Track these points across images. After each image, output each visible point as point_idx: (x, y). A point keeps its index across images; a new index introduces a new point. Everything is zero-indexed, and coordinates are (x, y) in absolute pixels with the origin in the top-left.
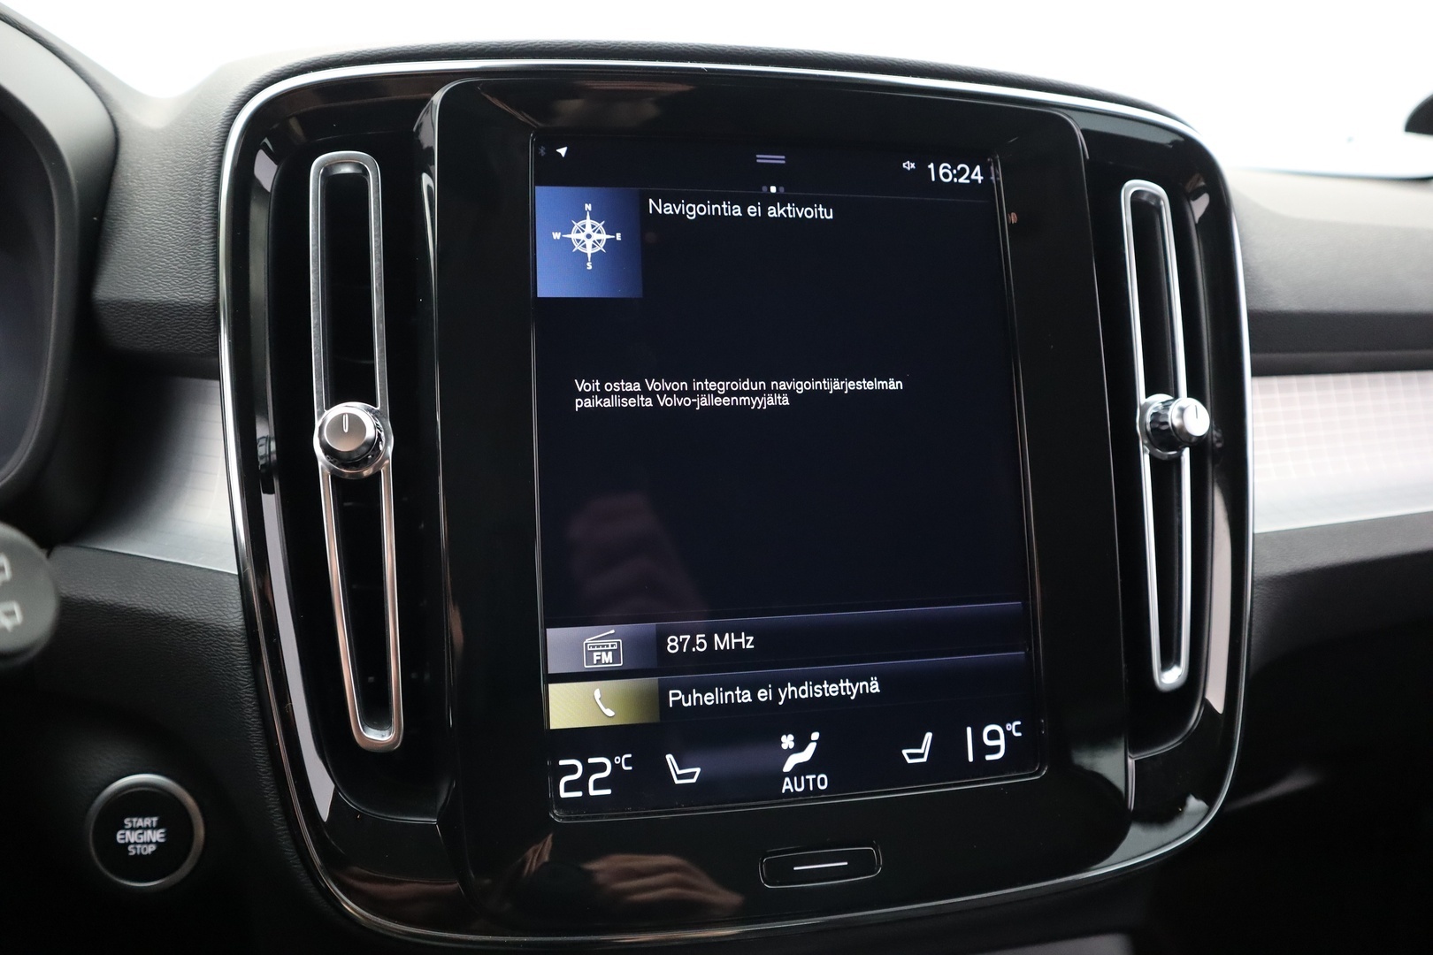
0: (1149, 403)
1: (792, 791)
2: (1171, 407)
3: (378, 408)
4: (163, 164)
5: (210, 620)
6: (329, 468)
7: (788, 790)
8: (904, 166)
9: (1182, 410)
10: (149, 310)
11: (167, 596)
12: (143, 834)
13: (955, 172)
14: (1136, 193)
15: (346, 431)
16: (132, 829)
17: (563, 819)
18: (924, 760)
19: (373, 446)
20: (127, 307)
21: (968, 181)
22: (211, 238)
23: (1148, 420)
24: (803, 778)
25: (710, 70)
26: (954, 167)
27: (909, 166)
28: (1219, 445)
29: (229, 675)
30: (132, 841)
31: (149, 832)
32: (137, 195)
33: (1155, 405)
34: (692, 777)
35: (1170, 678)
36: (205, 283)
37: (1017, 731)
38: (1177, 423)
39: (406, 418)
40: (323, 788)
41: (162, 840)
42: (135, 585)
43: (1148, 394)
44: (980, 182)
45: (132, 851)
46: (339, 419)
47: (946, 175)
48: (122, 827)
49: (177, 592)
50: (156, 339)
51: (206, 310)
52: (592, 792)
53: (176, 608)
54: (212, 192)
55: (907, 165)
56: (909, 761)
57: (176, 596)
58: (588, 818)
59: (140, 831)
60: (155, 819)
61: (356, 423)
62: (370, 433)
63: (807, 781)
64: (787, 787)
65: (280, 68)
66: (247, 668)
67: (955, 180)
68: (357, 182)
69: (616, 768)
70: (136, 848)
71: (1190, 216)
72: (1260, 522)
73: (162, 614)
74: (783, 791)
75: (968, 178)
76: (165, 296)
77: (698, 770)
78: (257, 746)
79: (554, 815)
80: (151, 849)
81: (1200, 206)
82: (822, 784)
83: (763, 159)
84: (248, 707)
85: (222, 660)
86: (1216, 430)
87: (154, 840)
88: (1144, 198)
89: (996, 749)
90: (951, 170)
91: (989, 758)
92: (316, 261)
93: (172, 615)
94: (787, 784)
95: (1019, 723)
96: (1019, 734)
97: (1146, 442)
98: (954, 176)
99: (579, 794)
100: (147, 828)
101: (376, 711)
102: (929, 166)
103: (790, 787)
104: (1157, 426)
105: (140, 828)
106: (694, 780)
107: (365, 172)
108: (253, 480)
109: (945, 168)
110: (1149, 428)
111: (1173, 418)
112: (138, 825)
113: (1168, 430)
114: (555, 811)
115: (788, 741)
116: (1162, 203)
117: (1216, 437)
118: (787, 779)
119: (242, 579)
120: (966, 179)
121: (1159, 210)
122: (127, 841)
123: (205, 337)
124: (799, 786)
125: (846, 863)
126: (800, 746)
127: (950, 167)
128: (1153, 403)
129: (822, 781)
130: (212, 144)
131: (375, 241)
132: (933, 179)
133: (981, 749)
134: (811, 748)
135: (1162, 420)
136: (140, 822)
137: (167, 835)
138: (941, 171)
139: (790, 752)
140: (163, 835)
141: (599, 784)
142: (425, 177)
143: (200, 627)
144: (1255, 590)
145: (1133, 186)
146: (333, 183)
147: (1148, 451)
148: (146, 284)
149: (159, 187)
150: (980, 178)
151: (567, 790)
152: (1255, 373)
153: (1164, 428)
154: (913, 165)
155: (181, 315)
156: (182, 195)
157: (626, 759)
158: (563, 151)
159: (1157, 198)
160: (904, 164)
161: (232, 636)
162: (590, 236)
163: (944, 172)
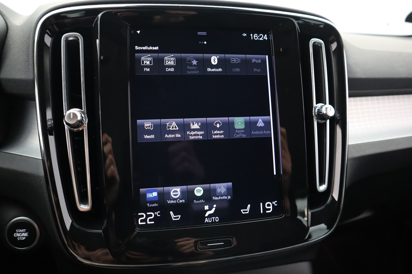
0: (317, 106)
1: (208, 222)
2: (323, 108)
3: (83, 110)
4: (19, 37)
5: (35, 173)
6: (68, 128)
7: (207, 222)
8: (243, 35)
9: (326, 108)
10: (15, 81)
11: (23, 166)
12: (21, 234)
13: (259, 36)
14: (314, 43)
15: (72, 118)
16: (18, 233)
17: (139, 230)
18: (248, 212)
19: (81, 123)
20: (9, 80)
21: (263, 39)
22: (32, 60)
23: (316, 111)
24: (211, 218)
25: (182, 6)
26: (258, 35)
27: (245, 35)
28: (339, 118)
29: (41, 189)
30: (18, 236)
31: (23, 233)
32: (12, 46)
33: (319, 107)
34: (178, 218)
35: (322, 188)
36: (31, 73)
37: (276, 204)
38: (325, 112)
41: (27, 236)
42: (14, 163)
43: (317, 104)
44: (266, 39)
45: (18, 239)
46: (70, 114)
47: (256, 38)
48: (16, 232)
49: (26, 165)
50: (18, 90)
51: (31, 81)
52: (148, 223)
53: (25, 170)
54: (32, 45)
55: (244, 35)
56: (243, 213)
57: (25, 166)
58: (147, 230)
59: (21, 233)
60: (25, 230)
61: (75, 115)
62: (79, 118)
63: (212, 219)
64: (206, 221)
65: (52, 7)
66: (46, 187)
67: (259, 39)
68: (76, 42)
69: (155, 215)
70: (20, 238)
71: (331, 49)
72: (350, 141)
73: (21, 171)
74: (205, 222)
75: (263, 38)
76: (20, 77)
77: (180, 216)
78: (49, 210)
79: (137, 229)
80: (24, 238)
81: (334, 46)
82: (217, 220)
83: (200, 33)
84: (46, 199)
85: (39, 185)
86: (338, 114)
87: (25, 236)
88: (316, 44)
89: (269, 209)
90: (258, 36)
91: (267, 212)
92: (63, 66)
93: (24, 172)
94: (206, 220)
95: (276, 202)
96: (276, 205)
97: (316, 117)
98: (258, 38)
99: (145, 223)
100: (23, 232)
101: (84, 200)
102: (251, 35)
103: (207, 221)
104: (319, 113)
105: (21, 232)
106: (179, 219)
107: (78, 39)
108: (46, 132)
109: (256, 35)
110: (316, 114)
111: (324, 111)
112: (20, 231)
113: (322, 114)
114: (137, 228)
115: (206, 208)
116: (322, 45)
117: (338, 116)
118: (206, 219)
119: (43, 160)
120: (262, 39)
121: (321, 47)
122: (17, 236)
123: (32, 89)
124: (210, 220)
125: (223, 243)
126: (210, 209)
127: (257, 35)
128: (318, 106)
129: (217, 219)
130: (32, 31)
131: (82, 60)
132: (252, 39)
133: (265, 209)
135: (321, 111)
136: (21, 231)
137: (29, 234)
138: (254, 36)
139: (207, 211)
140: (27, 234)
141: (150, 220)
142: (98, 41)
143: (32, 175)
144: (348, 162)
145: (313, 40)
146: (68, 43)
147: (316, 121)
148: (14, 73)
149: (18, 44)
150: (266, 38)
151: (141, 222)
152: (349, 96)
153: (321, 114)
154: (246, 35)
155: (25, 83)
156: (24, 46)
157: (158, 213)
158: (139, 32)
159: (321, 44)
160: (243, 34)
161: (41, 178)
163: (255, 37)
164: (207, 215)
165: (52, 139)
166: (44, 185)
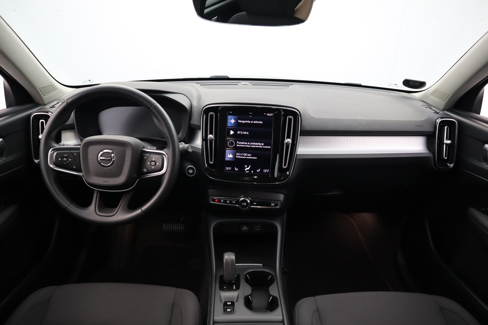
0: (286, 140)
3: (213, 135)
6: (209, 139)
10: (195, 125)
14: (289, 117)
19: (213, 139)
20: (193, 124)
22: (200, 119)
27: (265, 114)
30: (190, 172)
35: (285, 167)
36: (200, 123)
39: (215, 136)
40: (206, 165)
41: (192, 172)
46: (210, 136)
50: (195, 127)
51: (200, 125)
56: (257, 171)
60: (192, 170)
62: (212, 138)
72: (297, 153)
75: (271, 115)
78: (202, 162)
79: (225, 171)
83: (250, 113)
93: (196, 151)
101: (211, 161)
102: (267, 114)
107: (213, 114)
108: (203, 140)
112: (190, 170)
115: (246, 166)
116: (292, 118)
119: (202, 149)
123: (200, 127)
125: (249, 178)
126: (247, 167)
130: (201, 111)
134: (249, 168)
139: (246, 168)
141: (230, 168)
142: (219, 114)
143: (198, 153)
146: (210, 115)
147: (285, 144)
148: (195, 123)
149: (196, 114)
155: (198, 125)
156: (198, 114)
158: (231, 112)
161: (201, 154)
162: (233, 121)
163: (269, 115)
164: (245, 170)
165: (204, 142)
166: (201, 156)
